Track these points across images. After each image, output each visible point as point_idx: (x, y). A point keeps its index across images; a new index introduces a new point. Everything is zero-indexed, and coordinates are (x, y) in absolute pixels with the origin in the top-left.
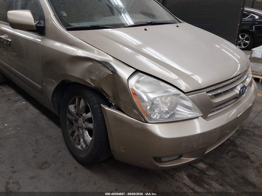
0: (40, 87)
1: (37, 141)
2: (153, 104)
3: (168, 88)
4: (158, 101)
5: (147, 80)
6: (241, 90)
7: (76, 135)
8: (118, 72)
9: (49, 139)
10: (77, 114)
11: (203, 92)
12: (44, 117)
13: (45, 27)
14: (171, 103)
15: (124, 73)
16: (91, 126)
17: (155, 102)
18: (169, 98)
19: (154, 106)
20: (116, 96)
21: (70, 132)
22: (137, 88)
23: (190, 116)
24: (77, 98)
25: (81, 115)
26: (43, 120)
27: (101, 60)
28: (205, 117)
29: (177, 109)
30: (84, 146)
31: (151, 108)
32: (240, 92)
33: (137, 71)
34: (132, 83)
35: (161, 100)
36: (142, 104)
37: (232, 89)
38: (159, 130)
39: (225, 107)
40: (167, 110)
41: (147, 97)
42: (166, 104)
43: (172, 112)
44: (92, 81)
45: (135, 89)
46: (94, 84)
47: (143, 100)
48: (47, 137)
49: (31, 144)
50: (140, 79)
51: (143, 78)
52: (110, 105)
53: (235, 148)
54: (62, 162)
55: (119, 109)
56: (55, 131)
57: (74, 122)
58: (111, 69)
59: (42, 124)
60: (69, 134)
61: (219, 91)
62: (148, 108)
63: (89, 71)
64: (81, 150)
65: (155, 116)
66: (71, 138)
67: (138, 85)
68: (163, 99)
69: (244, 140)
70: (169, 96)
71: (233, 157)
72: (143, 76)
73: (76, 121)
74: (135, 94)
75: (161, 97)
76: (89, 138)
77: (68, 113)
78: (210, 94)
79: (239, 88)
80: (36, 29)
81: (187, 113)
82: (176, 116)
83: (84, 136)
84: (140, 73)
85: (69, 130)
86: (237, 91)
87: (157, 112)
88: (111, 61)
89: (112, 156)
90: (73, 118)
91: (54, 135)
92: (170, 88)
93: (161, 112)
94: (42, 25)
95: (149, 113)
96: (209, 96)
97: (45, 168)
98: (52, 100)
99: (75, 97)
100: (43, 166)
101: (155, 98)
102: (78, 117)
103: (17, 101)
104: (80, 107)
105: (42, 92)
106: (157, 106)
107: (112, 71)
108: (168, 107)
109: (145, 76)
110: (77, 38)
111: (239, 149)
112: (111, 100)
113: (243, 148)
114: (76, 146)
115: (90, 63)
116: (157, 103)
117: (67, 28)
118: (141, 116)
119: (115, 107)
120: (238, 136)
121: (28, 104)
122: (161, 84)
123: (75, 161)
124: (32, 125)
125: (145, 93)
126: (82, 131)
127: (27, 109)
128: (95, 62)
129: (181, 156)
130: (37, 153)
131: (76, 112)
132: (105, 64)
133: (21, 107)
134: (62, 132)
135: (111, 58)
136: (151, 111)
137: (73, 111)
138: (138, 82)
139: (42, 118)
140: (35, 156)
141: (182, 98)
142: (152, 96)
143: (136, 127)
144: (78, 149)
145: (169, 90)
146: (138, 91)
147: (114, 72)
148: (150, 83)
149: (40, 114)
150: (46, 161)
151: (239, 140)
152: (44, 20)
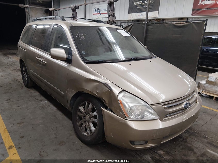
0: (63, 93)
1: (56, 128)
2: (131, 109)
3: (140, 101)
4: (134, 108)
5: (128, 95)
6: (186, 105)
7: (83, 126)
8: (113, 90)
9: (64, 127)
10: (85, 113)
11: (160, 105)
12: (60, 113)
13: (72, 59)
14: (142, 110)
15: (116, 91)
16: (96, 120)
17: (133, 109)
18: (140, 107)
19: (131, 111)
20: (110, 103)
21: (79, 123)
22: (123, 100)
23: (152, 118)
24: (87, 103)
25: (89, 113)
26: (60, 115)
27: (104, 82)
28: (161, 120)
29: (145, 113)
30: (89, 133)
31: (130, 112)
32: (185, 106)
33: (123, 90)
34: (120, 97)
35: (136, 107)
36: (125, 109)
37: (180, 104)
38: (134, 125)
39: (175, 114)
40: (139, 113)
41: (128, 105)
42: (139, 110)
43: (142, 115)
44: (97, 93)
45: (121, 100)
46: (98, 95)
47: (125, 107)
48: (63, 126)
49: (53, 129)
50: (125, 95)
51: (126, 94)
52: (106, 108)
53: (185, 144)
54: (73, 142)
55: (112, 111)
56: (68, 123)
57: (82, 118)
58: (109, 88)
59: (59, 117)
60: (78, 125)
61: (171, 105)
62: (128, 111)
63: (96, 88)
64: (87, 136)
65: (132, 117)
66: (79, 128)
67: (123, 98)
68: (137, 107)
69: (193, 139)
70: (140, 105)
71: (183, 149)
72: (127, 93)
73: (84, 117)
74: (121, 103)
75: (136, 106)
76: (93, 128)
77: (78, 112)
78: (165, 106)
79: (185, 103)
80: (66, 60)
81: (151, 116)
82: (145, 118)
83: (90, 127)
84: (125, 92)
85: (78, 123)
86: (183, 106)
87: (133, 114)
88: (109, 84)
89: (106, 141)
90: (82, 115)
91: (67, 125)
92: (141, 101)
93: (135, 115)
94: (70, 58)
95: (129, 114)
96: (164, 107)
97: (63, 145)
98: (70, 102)
99: (85, 102)
100: (61, 143)
101: (133, 106)
102: (86, 115)
103: (41, 101)
104: (89, 108)
105: (63, 97)
106: (133, 111)
107: (109, 89)
108: (140, 112)
109: (128, 93)
110: (91, 68)
111: (188, 144)
112: (107, 105)
113: (191, 144)
114: (83, 133)
115: (97, 83)
116: (134, 109)
117: (85, 62)
118: (124, 116)
119: (109, 110)
120: (189, 136)
121: (49, 103)
122: (136, 98)
123: (81, 142)
124: (53, 118)
125: (127, 103)
126: (89, 124)
127: (48, 106)
128: (100, 83)
129: (146, 142)
130: (57, 135)
131: (85, 111)
132: (106, 85)
133: (44, 105)
134: (73, 123)
135: (110, 82)
136: (130, 113)
137: (82, 110)
138: (124, 96)
139: (59, 113)
140: (56, 137)
141: (148, 107)
142: (131, 105)
143: (121, 122)
144: (85, 135)
145: (141, 102)
146: (123, 102)
147: (111, 90)
148: (130, 97)
149: (57, 110)
150: (63, 141)
151: (189, 138)
152: (72, 55)
